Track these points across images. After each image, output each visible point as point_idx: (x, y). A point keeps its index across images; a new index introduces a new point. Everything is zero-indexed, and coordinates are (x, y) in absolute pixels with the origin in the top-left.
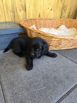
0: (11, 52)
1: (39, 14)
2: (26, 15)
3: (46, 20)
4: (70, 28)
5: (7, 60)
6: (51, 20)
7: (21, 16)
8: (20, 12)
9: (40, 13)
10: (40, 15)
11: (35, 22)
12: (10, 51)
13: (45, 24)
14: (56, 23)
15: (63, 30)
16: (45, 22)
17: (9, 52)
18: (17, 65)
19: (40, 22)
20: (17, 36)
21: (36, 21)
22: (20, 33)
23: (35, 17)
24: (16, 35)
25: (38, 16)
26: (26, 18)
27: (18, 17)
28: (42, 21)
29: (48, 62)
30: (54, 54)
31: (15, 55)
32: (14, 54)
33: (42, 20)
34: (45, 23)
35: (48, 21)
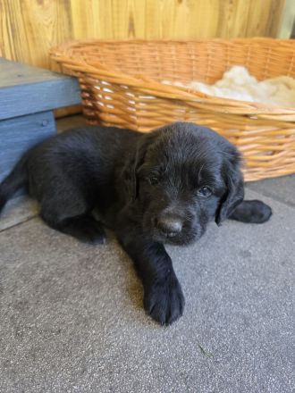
0: (29, 219)
1: (131, 20)
2: (70, 23)
3: (163, 47)
4: (268, 77)
5: (20, 273)
6: (184, 47)
7: (48, 27)
8: (40, 7)
9: (131, 14)
10: (135, 22)
11: (117, 55)
12: (23, 213)
13: (159, 65)
14: (204, 58)
15: (242, 86)
16: (161, 57)
17: (14, 221)
18: (83, 296)
19: (137, 56)
20: (49, 127)
21: (117, 52)
22: (65, 113)
23: (114, 32)
24: (44, 123)
25: (127, 28)
26: (71, 38)
27: (32, 32)
28: (145, 52)
29: (246, 254)
30: (258, 206)
31: (59, 236)
32: (46, 227)
33: (144, 47)
34: (158, 59)
35: (173, 53)
